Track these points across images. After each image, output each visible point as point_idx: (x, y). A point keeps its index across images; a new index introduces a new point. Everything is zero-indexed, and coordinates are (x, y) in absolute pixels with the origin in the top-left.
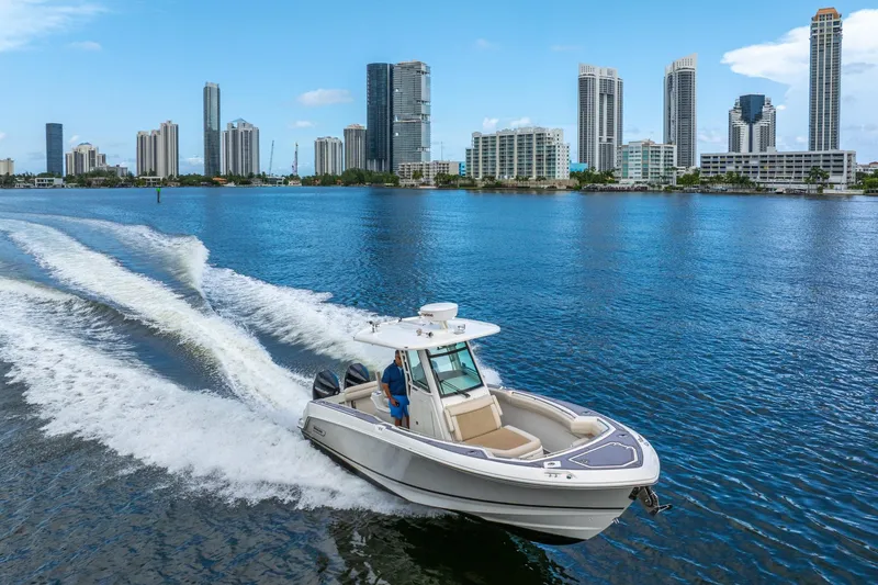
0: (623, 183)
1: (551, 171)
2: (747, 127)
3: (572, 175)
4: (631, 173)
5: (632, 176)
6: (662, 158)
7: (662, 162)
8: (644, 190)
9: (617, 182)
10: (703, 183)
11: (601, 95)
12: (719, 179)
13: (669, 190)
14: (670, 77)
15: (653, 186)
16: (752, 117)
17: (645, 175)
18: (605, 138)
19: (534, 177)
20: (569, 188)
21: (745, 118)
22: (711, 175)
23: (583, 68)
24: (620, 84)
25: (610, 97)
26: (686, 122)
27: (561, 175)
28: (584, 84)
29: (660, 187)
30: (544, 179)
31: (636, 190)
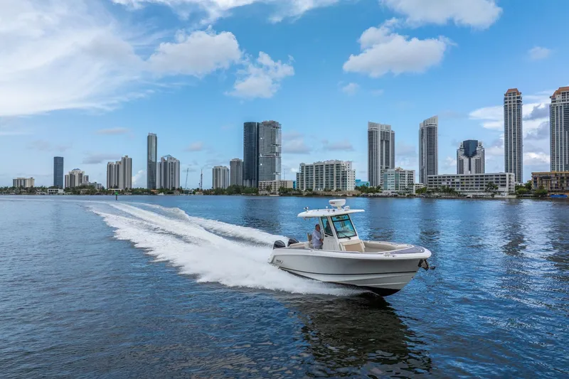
0: (384, 193)
1: (344, 186)
2: (468, 159)
3: (356, 188)
4: (389, 187)
5: (390, 189)
6: (406, 178)
7: (406, 181)
8: (396, 196)
9: (381, 192)
10: (429, 192)
11: (382, 141)
12: (437, 190)
13: (410, 196)
14: (422, 130)
15: (401, 194)
16: (471, 153)
17: (397, 187)
18: (384, 166)
19: (335, 189)
20: (354, 196)
21: (466, 154)
22: (433, 188)
23: (371, 124)
24: (393, 134)
25: (387, 142)
26: (432, 157)
27: (350, 188)
28: (371, 134)
29: (404, 195)
30: (340, 190)
31: (391, 196)
